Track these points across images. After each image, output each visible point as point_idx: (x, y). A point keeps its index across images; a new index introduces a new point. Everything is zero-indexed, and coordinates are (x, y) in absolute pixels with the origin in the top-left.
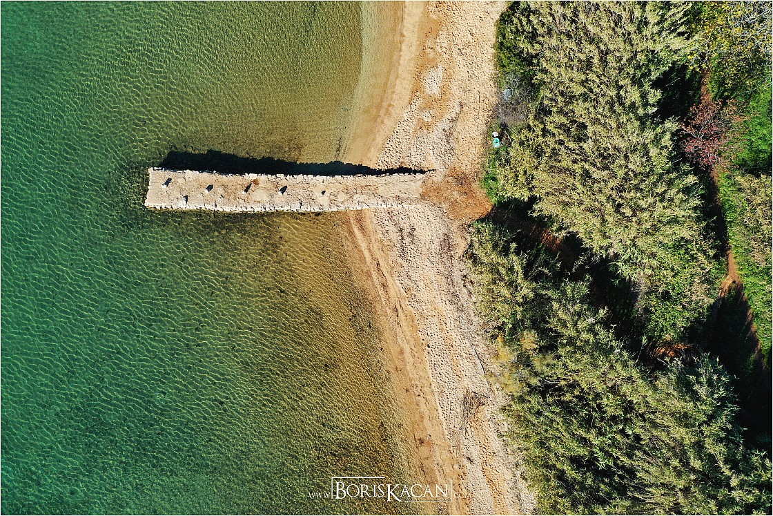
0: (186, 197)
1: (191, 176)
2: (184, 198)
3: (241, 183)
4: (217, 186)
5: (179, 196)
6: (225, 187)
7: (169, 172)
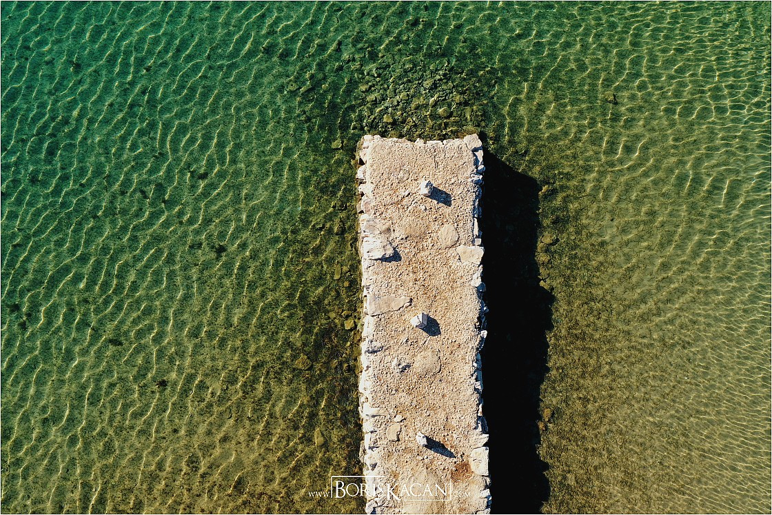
0: (396, 257)
1: (465, 263)
2: (390, 252)
3: (454, 423)
4: (437, 346)
5: (399, 234)
6: (437, 372)
7: (472, 197)
